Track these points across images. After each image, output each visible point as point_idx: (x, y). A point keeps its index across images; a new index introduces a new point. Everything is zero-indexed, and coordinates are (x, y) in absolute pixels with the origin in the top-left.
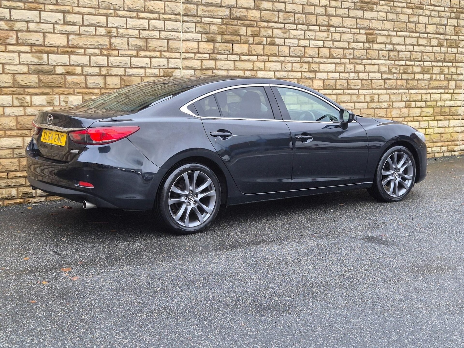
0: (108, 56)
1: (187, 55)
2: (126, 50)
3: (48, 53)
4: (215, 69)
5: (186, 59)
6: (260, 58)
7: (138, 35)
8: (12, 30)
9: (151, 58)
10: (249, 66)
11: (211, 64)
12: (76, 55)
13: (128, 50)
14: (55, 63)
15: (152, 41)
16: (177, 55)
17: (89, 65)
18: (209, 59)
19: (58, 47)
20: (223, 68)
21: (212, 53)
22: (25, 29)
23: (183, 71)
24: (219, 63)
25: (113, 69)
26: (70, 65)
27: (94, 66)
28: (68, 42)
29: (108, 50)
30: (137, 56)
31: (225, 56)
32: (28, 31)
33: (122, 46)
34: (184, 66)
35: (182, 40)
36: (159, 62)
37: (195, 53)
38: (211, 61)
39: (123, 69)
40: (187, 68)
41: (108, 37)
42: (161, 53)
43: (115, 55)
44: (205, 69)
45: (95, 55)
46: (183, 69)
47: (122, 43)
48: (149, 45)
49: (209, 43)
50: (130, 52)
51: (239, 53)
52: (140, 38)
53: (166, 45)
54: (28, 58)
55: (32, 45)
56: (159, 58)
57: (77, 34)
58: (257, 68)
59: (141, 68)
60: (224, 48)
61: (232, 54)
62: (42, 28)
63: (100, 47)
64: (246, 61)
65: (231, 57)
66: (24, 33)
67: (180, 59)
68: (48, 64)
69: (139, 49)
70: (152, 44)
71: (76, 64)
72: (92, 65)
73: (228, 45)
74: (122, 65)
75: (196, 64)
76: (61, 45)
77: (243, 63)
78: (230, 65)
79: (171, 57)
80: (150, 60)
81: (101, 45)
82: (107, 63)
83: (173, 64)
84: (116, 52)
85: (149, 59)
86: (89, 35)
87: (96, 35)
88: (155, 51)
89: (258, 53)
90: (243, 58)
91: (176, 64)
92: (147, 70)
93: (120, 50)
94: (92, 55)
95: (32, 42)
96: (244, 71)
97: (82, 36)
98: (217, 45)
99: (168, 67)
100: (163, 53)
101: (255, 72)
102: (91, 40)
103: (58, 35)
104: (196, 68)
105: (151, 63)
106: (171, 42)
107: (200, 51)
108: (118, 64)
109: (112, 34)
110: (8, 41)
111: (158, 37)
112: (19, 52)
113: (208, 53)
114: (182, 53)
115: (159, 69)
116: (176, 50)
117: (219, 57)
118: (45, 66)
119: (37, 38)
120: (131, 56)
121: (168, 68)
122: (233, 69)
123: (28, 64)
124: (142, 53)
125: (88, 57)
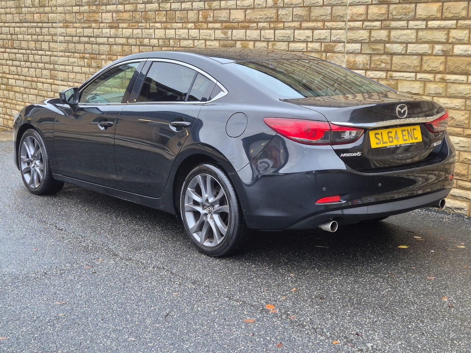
0: (275, 29)
1: (352, 24)
2: (291, 22)
3: (232, 28)
4: (389, 42)
5: (351, 29)
6: (461, 22)
7: (302, 3)
8: (210, 9)
9: (313, 29)
10: (441, 36)
11: (383, 34)
12: (251, 29)
13: (293, 21)
14: (235, 38)
15: (315, 9)
16: (342, 24)
17: (259, 39)
18: (381, 29)
19: (239, 22)
20: (399, 41)
21: (385, 20)
22: (218, 7)
23: (347, 45)
24: (394, 33)
25: (278, 43)
26: (246, 40)
27: (263, 41)
28: (245, 16)
29: (276, 23)
30: (300, 28)
31: (403, 23)
32: (220, 9)
33: (287, 17)
34: (348, 39)
35: (348, 4)
36: (320, 34)
37: (363, 21)
38: (382, 31)
39: (287, 43)
40: (351, 41)
41: (276, 9)
42: (324, 23)
43: (281, 28)
44: (374, 43)
45: (264, 28)
46: (348, 42)
47: (287, 14)
48: (312, 14)
49: (381, 6)
50: (293, 24)
51: (424, 17)
52: (304, 7)
53: (330, 12)
54: (219, 34)
55: (222, 22)
56: (321, 29)
57: (252, 8)
58: (454, 40)
59: (303, 42)
60: (401, 11)
61: (414, 19)
62: (228, 5)
63: (269, 20)
64: (437, 28)
65: (412, 24)
66: (218, 11)
67: (345, 29)
68: (232, 40)
69: (302, 19)
70: (316, 12)
71: (249, 39)
72: (262, 39)
73: (408, 6)
74: (285, 38)
75: (361, 35)
76: (240, 21)
77: (430, 32)
78: (411, 35)
79: (334, 27)
80: (313, 33)
81: (268, 17)
82: (273, 37)
83: (335, 37)
84: (281, 25)
85: (311, 31)
86: (261, 8)
87: (266, 7)
88: (318, 21)
89: (456, 15)
90: (431, 24)
91: (338, 37)
92: (309, 44)
93: (285, 22)
94: (262, 29)
95: (221, 19)
96: (431, 45)
97: (255, 10)
98: (392, 7)
99: (330, 40)
100: (326, 24)
101: (451, 46)
102: (261, 13)
103: (239, 10)
104: (363, 41)
105: (313, 36)
106: (335, 8)
107: (369, 18)
108: (282, 38)
109: (278, 5)
110: (208, 19)
111: (322, 4)
112: (215, 29)
113: (380, 19)
114: (347, 21)
115: (321, 42)
116: (340, 18)
117: (394, 24)
118: (229, 42)
119: (223, 15)
120: (295, 29)
121: (330, 42)
122: (414, 41)
123: (219, 40)
124: (305, 25)
125: (259, 31)
